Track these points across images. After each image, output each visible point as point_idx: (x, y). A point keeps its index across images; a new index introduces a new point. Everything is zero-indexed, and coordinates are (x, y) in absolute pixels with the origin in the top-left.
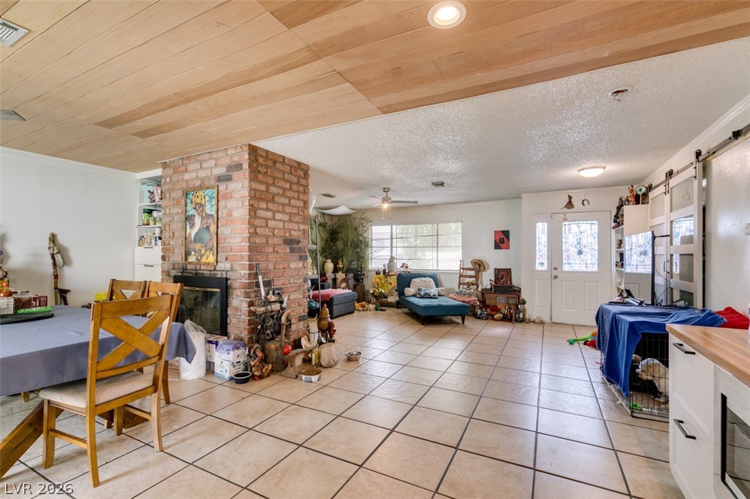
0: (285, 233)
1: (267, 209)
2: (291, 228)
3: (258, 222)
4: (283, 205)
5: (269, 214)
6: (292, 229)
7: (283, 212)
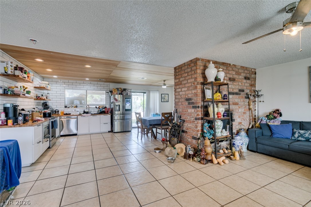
0: (186, 96)
1: (179, 88)
2: (188, 93)
3: (177, 94)
4: (185, 84)
5: (180, 90)
6: (189, 94)
7: (185, 87)
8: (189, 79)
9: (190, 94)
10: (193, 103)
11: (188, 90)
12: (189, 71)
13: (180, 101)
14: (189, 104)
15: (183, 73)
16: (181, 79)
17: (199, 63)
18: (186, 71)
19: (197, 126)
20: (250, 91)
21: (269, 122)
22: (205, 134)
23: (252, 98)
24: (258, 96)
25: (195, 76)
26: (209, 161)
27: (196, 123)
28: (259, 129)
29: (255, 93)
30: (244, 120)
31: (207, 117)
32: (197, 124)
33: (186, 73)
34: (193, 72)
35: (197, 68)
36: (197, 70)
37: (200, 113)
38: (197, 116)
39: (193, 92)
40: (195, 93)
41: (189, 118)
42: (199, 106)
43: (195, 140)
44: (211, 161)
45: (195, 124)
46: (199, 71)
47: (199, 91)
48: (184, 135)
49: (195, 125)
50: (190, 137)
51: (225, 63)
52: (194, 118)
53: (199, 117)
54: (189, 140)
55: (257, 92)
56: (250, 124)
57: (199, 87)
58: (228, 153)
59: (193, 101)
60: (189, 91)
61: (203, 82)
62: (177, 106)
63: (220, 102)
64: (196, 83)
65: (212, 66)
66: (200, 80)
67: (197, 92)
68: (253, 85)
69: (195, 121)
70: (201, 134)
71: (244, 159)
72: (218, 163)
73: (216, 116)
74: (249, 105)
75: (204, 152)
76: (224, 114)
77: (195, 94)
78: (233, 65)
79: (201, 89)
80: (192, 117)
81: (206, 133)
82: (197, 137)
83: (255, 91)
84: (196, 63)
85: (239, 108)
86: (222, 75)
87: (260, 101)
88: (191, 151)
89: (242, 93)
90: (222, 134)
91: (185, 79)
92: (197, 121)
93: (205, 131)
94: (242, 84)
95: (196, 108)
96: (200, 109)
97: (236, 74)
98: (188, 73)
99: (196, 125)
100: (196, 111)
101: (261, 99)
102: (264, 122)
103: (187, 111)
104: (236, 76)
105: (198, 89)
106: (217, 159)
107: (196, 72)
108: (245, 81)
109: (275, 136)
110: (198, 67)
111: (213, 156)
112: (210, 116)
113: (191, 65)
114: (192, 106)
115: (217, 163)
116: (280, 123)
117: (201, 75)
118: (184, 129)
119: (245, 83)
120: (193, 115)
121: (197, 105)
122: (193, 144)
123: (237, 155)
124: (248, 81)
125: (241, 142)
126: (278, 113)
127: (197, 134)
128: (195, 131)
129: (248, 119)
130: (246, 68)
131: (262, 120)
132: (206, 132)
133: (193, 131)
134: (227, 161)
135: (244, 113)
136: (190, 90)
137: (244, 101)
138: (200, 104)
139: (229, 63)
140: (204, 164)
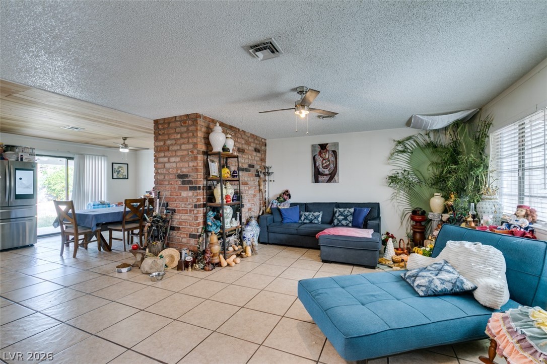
0: (177, 170)
1: (165, 156)
2: (181, 166)
3: (159, 166)
4: (176, 151)
5: (166, 160)
6: (183, 167)
7: (176, 156)
8: (184, 143)
9: (185, 168)
10: (190, 182)
11: (182, 161)
12: (183, 131)
13: (166, 178)
14: (183, 183)
15: (172, 132)
16: (169, 142)
17: (201, 122)
18: (178, 130)
19: (197, 217)
20: (260, 167)
21: (280, 206)
22: (210, 227)
23: (262, 176)
24: (269, 174)
25: (195, 140)
26: (216, 264)
27: (195, 212)
28: (270, 215)
29: (265, 170)
30: (254, 205)
31: (212, 202)
32: (198, 213)
33: (178, 133)
34: (191, 134)
35: (197, 130)
36: (197, 132)
37: (201, 197)
38: (196, 202)
39: (191, 164)
40: (193, 166)
41: (183, 205)
42: (200, 187)
43: (194, 239)
44: (219, 264)
45: (194, 214)
46: (200, 134)
47: (200, 164)
48: (174, 234)
49: (193, 215)
50: (185, 236)
51: (233, 127)
52: (192, 204)
53: (200, 203)
54: (184, 240)
55: (268, 168)
56: (260, 209)
57: (200, 157)
58: (238, 250)
59: (190, 179)
60: (183, 163)
61: (205, 151)
62: (160, 187)
63: (228, 180)
64: (195, 152)
65: (218, 129)
66: (202, 147)
67: (197, 166)
68: (263, 160)
69: (193, 210)
70: (203, 228)
71: (256, 254)
72: (228, 265)
73: (225, 201)
74: (259, 185)
75: (209, 253)
76: (233, 197)
77: (193, 168)
78: (242, 130)
79: (202, 162)
80: (189, 204)
81: (211, 226)
82: (198, 234)
83: (265, 167)
84: (195, 120)
85: (249, 189)
86: (231, 144)
87: (271, 181)
88: (189, 256)
89: (252, 169)
90: (232, 225)
91: (176, 144)
92: (198, 209)
93: (209, 223)
94: (252, 157)
95: (196, 190)
96: (201, 191)
97: (246, 144)
98: (181, 133)
99: (195, 216)
100: (195, 195)
101: (272, 177)
102: (274, 206)
103: (179, 195)
104: (245, 147)
105: (199, 161)
106: (226, 260)
107: (195, 135)
108: (255, 154)
109: (285, 221)
110: (198, 128)
111: (221, 256)
112: (215, 201)
113: (187, 122)
114: (190, 187)
115: (227, 264)
116: (289, 206)
117: (203, 141)
118: (175, 224)
119: (255, 156)
120: (191, 200)
121: (198, 185)
122: (191, 246)
123: (249, 249)
124: (259, 155)
125: (252, 233)
126: (287, 194)
127: (198, 229)
128: (194, 224)
129: (258, 204)
130: (257, 136)
131: (272, 204)
132: (211, 225)
133: (190, 225)
134: (238, 260)
135: (255, 196)
136: (185, 161)
137: (254, 180)
138: (202, 183)
139: (238, 127)
140: (209, 270)
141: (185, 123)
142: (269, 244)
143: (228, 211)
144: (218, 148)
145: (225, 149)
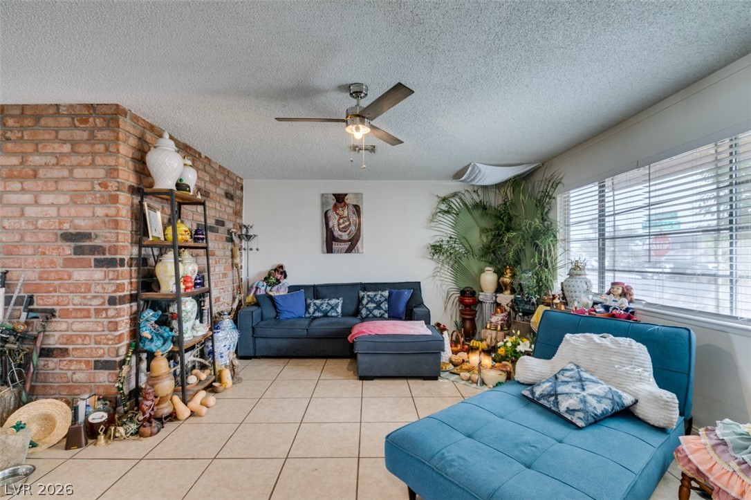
8: (80, 165)
9: (84, 218)
11: (74, 202)
14: (78, 251)
15: (47, 137)
17: (125, 124)
18: (62, 135)
19: (116, 323)
20: (234, 225)
21: (270, 291)
22: (147, 342)
23: (236, 240)
24: (249, 237)
25: (111, 161)
26: (166, 418)
27: (111, 313)
28: (256, 308)
29: (241, 231)
30: (225, 292)
31: (151, 290)
32: (118, 315)
33: (64, 142)
34: (100, 147)
35: (117, 139)
36: (117, 145)
37: (126, 280)
38: (115, 291)
39: (100, 211)
40: (107, 216)
41: (77, 300)
42: (122, 260)
43: (107, 372)
44: (173, 417)
45: (107, 317)
46: (126, 150)
47: (125, 214)
48: (51, 365)
49: (106, 321)
50: (83, 366)
51: (191, 149)
52: (102, 297)
53: (122, 294)
54: (80, 376)
55: (247, 228)
56: (234, 299)
57: (125, 198)
58: (207, 380)
59: (98, 242)
60: (79, 209)
61: (135, 185)
63: (186, 247)
64: (112, 185)
65: (167, 144)
66: (128, 177)
67: (117, 216)
68: (238, 213)
69: (106, 310)
70: (129, 346)
71: (240, 380)
72: (193, 414)
73: (183, 287)
74: (233, 257)
75: (152, 397)
76: (196, 279)
77: (106, 219)
78: (206, 157)
79: (129, 208)
80: (95, 297)
81: (152, 340)
82: (118, 359)
83: (241, 227)
84: (112, 118)
85: (216, 263)
86: (191, 178)
87: (251, 249)
88: (99, 410)
89: (221, 229)
90: (195, 334)
91: (57, 164)
92: (118, 307)
93: (146, 334)
94: (220, 207)
95: (115, 266)
96: (126, 268)
97: (211, 182)
98: (74, 143)
99: (110, 322)
100: (111, 277)
101: (253, 244)
102: (261, 292)
103: (66, 277)
104: (210, 187)
105: (121, 206)
106: (186, 405)
107: (112, 149)
108: (225, 201)
109: (283, 316)
110: (120, 135)
111: (177, 399)
112: (159, 288)
113: (91, 120)
114: (96, 260)
115: (189, 413)
116: (287, 290)
117: (131, 164)
118: (53, 342)
119: (225, 205)
120: (99, 288)
121: (118, 257)
122: (98, 387)
123: (227, 375)
124: (231, 203)
125: (227, 343)
126: (280, 270)
127: (117, 350)
128: (109, 340)
129: (230, 290)
130: (229, 172)
131: (257, 288)
132: (150, 337)
133: (97, 343)
134: (212, 400)
135: (225, 275)
136: (83, 204)
137: (225, 249)
138: (129, 251)
139: (199, 150)
140: (151, 435)
141: (87, 121)
142: (255, 357)
143: (189, 306)
144: (166, 182)
145: (180, 186)
